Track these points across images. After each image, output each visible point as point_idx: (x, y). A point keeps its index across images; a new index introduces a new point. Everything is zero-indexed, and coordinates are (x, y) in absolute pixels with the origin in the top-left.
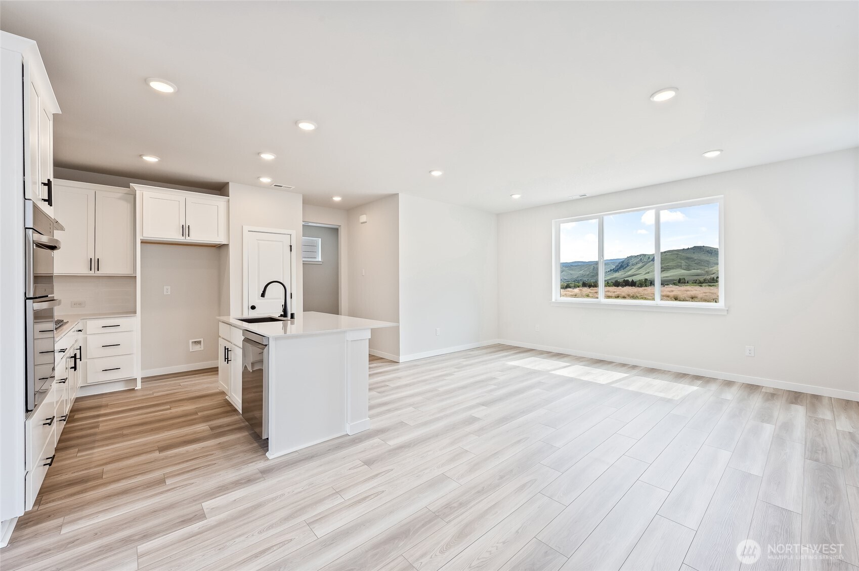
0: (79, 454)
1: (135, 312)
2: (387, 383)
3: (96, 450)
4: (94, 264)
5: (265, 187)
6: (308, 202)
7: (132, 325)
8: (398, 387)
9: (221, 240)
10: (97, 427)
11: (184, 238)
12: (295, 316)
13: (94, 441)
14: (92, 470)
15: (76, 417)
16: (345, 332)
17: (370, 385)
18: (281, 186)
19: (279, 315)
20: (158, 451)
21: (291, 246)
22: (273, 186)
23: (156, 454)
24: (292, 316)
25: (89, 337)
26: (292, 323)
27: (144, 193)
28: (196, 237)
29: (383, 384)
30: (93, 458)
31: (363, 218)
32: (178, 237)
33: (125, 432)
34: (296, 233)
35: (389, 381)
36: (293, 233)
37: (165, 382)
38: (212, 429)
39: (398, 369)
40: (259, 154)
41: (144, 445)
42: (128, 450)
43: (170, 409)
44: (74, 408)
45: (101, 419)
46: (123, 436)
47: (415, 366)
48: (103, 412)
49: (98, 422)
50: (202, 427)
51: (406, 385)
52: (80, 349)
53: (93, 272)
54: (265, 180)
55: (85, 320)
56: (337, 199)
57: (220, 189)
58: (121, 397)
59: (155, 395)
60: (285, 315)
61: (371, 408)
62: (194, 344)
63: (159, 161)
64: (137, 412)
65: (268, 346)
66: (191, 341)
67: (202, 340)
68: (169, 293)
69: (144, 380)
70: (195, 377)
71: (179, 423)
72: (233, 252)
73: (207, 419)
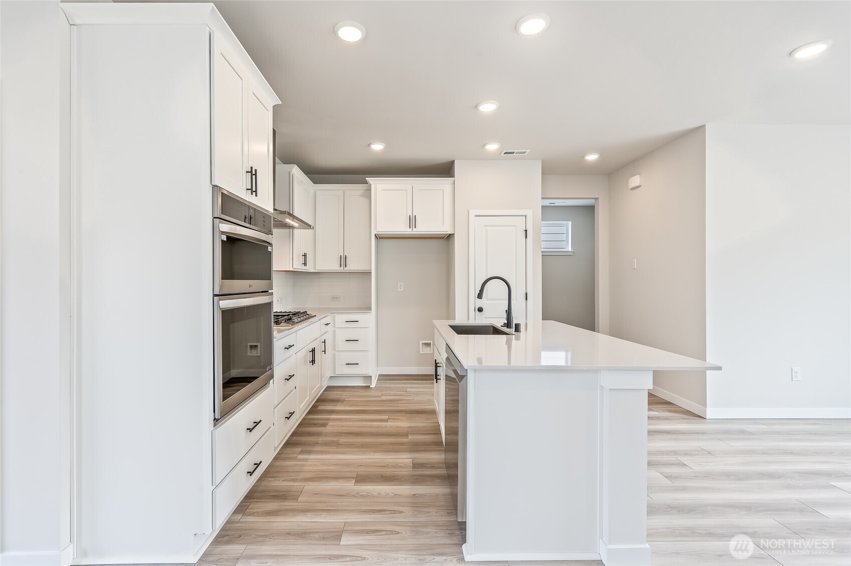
0: (300, 457)
1: (370, 309)
2: (684, 459)
3: (312, 457)
4: (343, 261)
5: (492, 158)
6: (549, 171)
7: (368, 319)
8: (707, 476)
9: (446, 229)
10: (324, 425)
11: (411, 230)
12: (522, 328)
13: (316, 444)
14: (296, 484)
15: (320, 408)
16: (597, 371)
17: (650, 453)
18: (513, 153)
19: (502, 324)
20: (354, 481)
21: (526, 231)
22: (502, 154)
23: (350, 486)
24: (517, 328)
25: (337, 330)
26: (518, 339)
27: (378, 184)
28: (422, 228)
29: (672, 458)
30: (304, 465)
31: (635, 181)
32: (404, 229)
33: (343, 440)
34: (534, 213)
35: (686, 454)
36: (529, 213)
37: (395, 384)
38: (416, 466)
39: (703, 433)
40: (476, 106)
41: (348, 465)
42: (332, 468)
43: (386, 421)
44: (323, 397)
45: (333, 416)
46: (338, 444)
47: (743, 432)
48: (339, 407)
49: (328, 419)
50: (405, 459)
51: (728, 476)
52: (325, 342)
53: (342, 268)
54: (492, 147)
55: (335, 314)
56: (592, 157)
57: (445, 170)
58: (356, 393)
59: (384, 398)
60: (508, 325)
61: (652, 510)
62: (424, 346)
63: (385, 148)
64: (361, 417)
65: (465, 377)
66: (421, 342)
67: (431, 342)
68: (402, 290)
69: (383, 378)
70: (422, 384)
71: (387, 444)
72: (458, 242)
73: (415, 447)
